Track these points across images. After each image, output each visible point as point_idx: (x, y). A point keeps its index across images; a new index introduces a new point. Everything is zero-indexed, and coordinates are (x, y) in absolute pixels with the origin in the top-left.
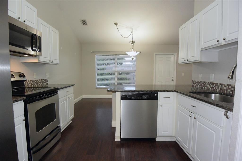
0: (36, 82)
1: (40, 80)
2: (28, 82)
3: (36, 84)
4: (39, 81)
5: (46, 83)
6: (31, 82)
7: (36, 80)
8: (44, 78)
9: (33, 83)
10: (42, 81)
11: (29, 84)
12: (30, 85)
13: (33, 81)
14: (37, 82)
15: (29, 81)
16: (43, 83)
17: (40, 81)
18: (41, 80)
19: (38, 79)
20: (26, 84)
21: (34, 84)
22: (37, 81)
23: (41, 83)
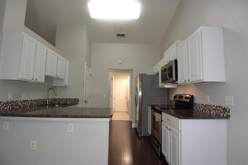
0: (208, 107)
1: (214, 106)
2: (199, 106)
3: (208, 110)
4: (212, 107)
5: (226, 113)
6: (203, 106)
7: (208, 105)
9: (205, 108)
10: (218, 108)
11: (200, 107)
12: (202, 109)
13: (205, 105)
14: (210, 109)
15: (201, 104)
16: (219, 112)
17: (214, 108)
19: (212, 105)
20: (198, 107)
21: (206, 110)
22: (210, 107)
23: (216, 112)
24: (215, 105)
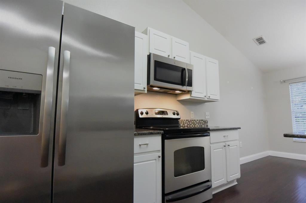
0: (192, 122)
2: (183, 121)
3: (192, 124)
4: (196, 121)
5: (206, 124)
6: (187, 122)
7: (192, 120)
8: (204, 119)
9: (189, 123)
10: (201, 122)
11: (184, 123)
12: (186, 125)
13: (189, 120)
14: (194, 123)
15: (185, 120)
16: (202, 124)
17: (197, 122)
18: (200, 120)
19: (196, 119)
20: (181, 123)
21: (191, 124)
22: (194, 122)
23: (199, 125)
24: (199, 119)
